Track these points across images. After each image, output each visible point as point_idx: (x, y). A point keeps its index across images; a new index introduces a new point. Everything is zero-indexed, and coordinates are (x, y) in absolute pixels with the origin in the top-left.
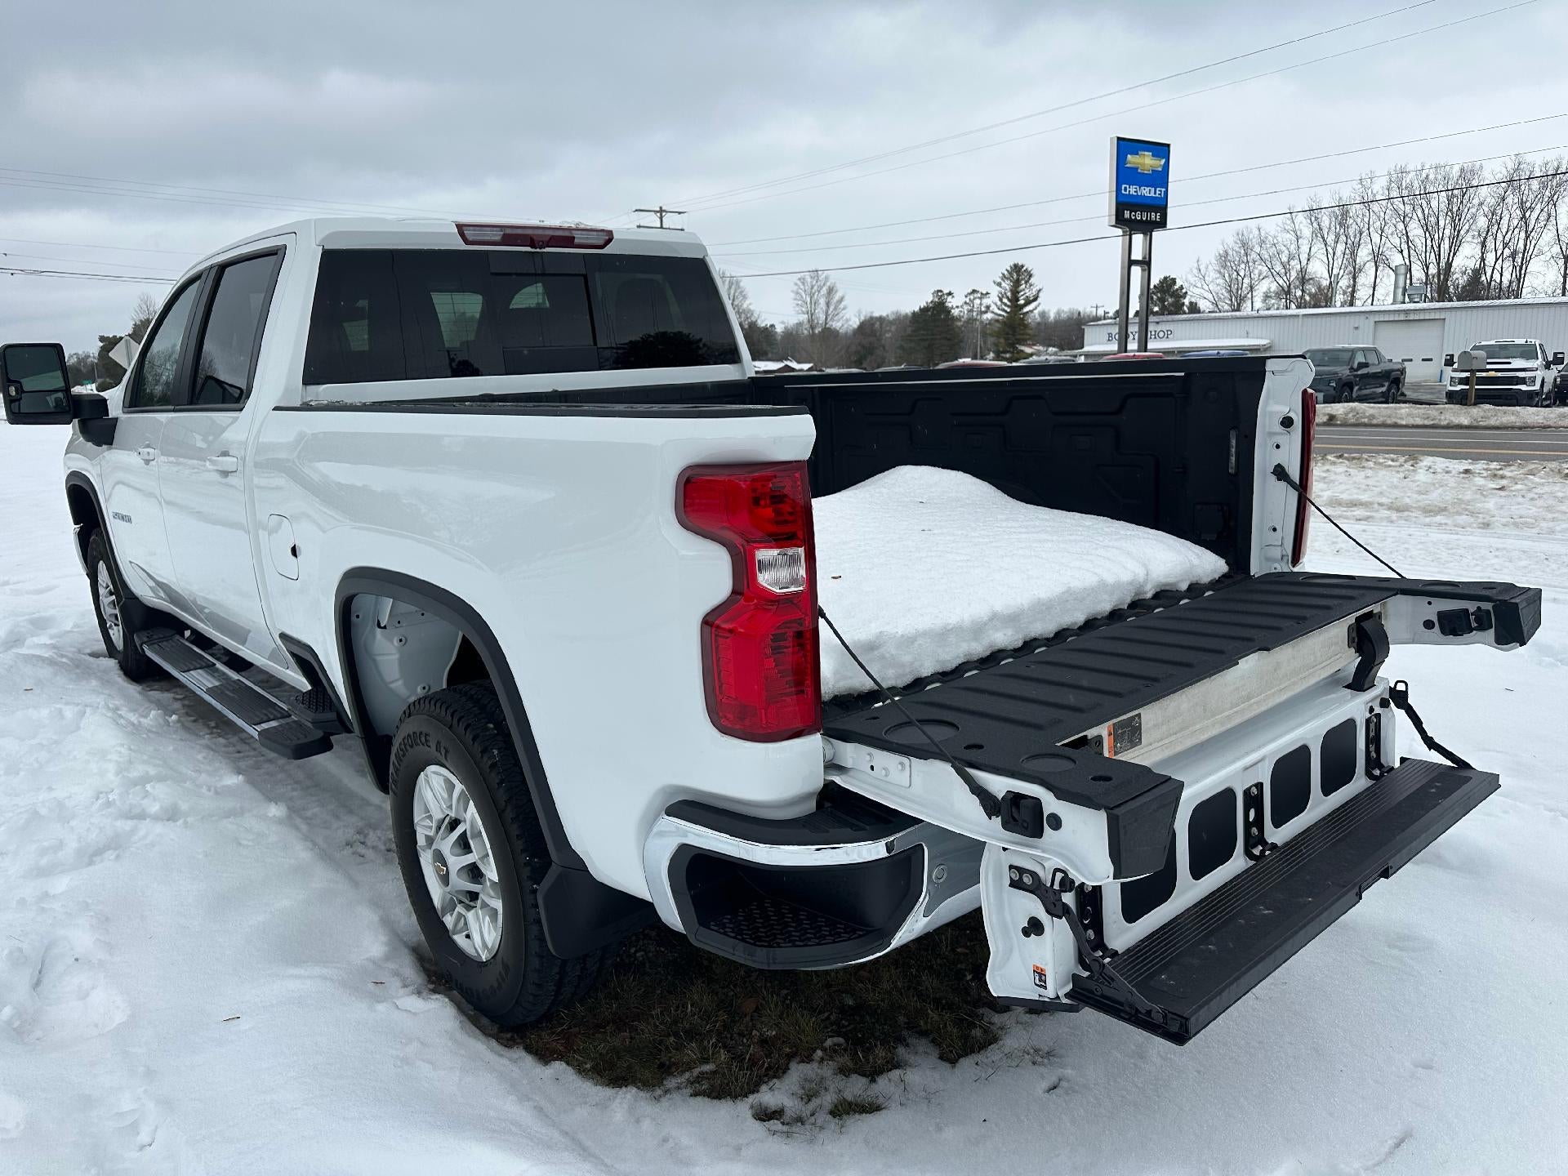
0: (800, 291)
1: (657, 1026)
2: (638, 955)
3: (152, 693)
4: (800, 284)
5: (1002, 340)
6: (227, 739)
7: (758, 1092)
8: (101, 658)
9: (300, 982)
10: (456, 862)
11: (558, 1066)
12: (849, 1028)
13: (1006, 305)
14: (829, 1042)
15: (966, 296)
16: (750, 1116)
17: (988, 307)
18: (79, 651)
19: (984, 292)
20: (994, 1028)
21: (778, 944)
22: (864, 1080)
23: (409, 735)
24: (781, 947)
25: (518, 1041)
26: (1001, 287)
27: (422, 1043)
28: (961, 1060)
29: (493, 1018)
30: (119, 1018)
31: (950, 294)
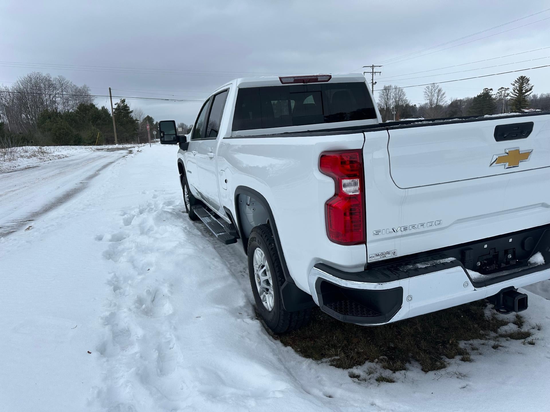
0: (427, 91)
1: (323, 342)
2: (321, 318)
3: (196, 224)
4: (427, 89)
5: (514, 107)
6: (214, 238)
7: (352, 368)
8: (185, 213)
9: (218, 309)
10: (263, 278)
11: (289, 348)
12: (390, 354)
13: (516, 93)
14: (381, 357)
15: (498, 90)
16: (348, 375)
17: (508, 94)
18: (180, 211)
19: (507, 88)
20: (445, 363)
21: (348, 314)
22: (391, 372)
23: (252, 238)
24: (349, 315)
25: (279, 338)
26: (514, 86)
27: (248, 333)
28: (430, 372)
29: (273, 330)
30: (171, 312)
31: (491, 89)
